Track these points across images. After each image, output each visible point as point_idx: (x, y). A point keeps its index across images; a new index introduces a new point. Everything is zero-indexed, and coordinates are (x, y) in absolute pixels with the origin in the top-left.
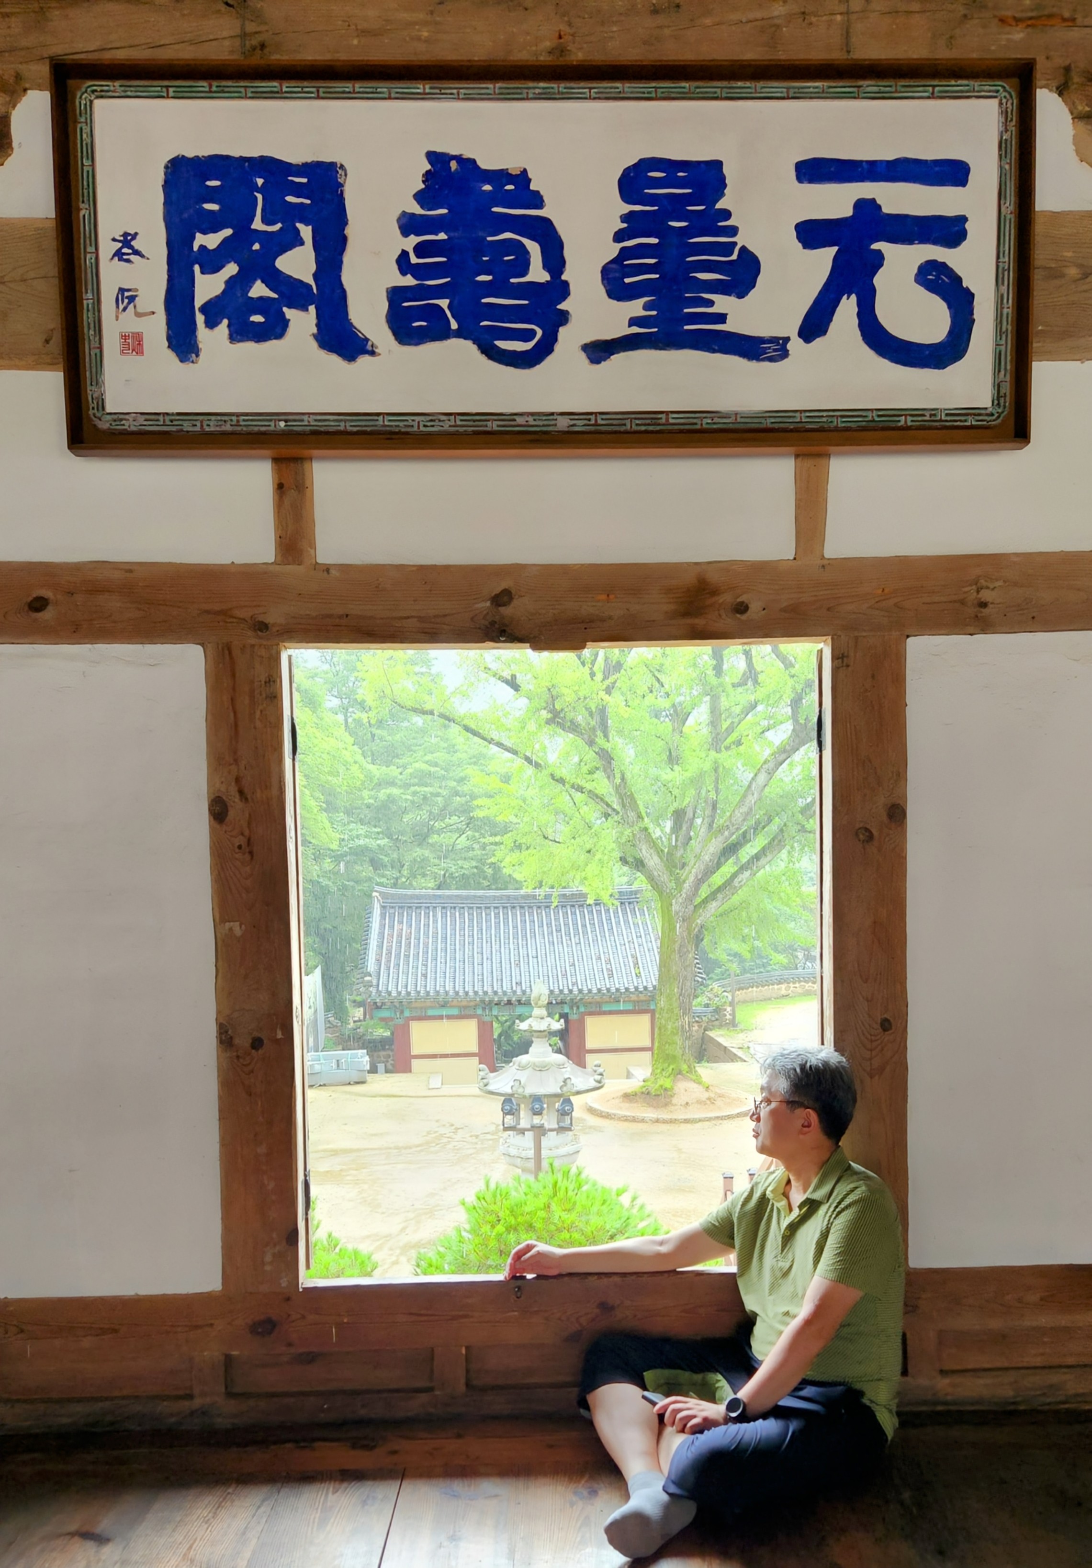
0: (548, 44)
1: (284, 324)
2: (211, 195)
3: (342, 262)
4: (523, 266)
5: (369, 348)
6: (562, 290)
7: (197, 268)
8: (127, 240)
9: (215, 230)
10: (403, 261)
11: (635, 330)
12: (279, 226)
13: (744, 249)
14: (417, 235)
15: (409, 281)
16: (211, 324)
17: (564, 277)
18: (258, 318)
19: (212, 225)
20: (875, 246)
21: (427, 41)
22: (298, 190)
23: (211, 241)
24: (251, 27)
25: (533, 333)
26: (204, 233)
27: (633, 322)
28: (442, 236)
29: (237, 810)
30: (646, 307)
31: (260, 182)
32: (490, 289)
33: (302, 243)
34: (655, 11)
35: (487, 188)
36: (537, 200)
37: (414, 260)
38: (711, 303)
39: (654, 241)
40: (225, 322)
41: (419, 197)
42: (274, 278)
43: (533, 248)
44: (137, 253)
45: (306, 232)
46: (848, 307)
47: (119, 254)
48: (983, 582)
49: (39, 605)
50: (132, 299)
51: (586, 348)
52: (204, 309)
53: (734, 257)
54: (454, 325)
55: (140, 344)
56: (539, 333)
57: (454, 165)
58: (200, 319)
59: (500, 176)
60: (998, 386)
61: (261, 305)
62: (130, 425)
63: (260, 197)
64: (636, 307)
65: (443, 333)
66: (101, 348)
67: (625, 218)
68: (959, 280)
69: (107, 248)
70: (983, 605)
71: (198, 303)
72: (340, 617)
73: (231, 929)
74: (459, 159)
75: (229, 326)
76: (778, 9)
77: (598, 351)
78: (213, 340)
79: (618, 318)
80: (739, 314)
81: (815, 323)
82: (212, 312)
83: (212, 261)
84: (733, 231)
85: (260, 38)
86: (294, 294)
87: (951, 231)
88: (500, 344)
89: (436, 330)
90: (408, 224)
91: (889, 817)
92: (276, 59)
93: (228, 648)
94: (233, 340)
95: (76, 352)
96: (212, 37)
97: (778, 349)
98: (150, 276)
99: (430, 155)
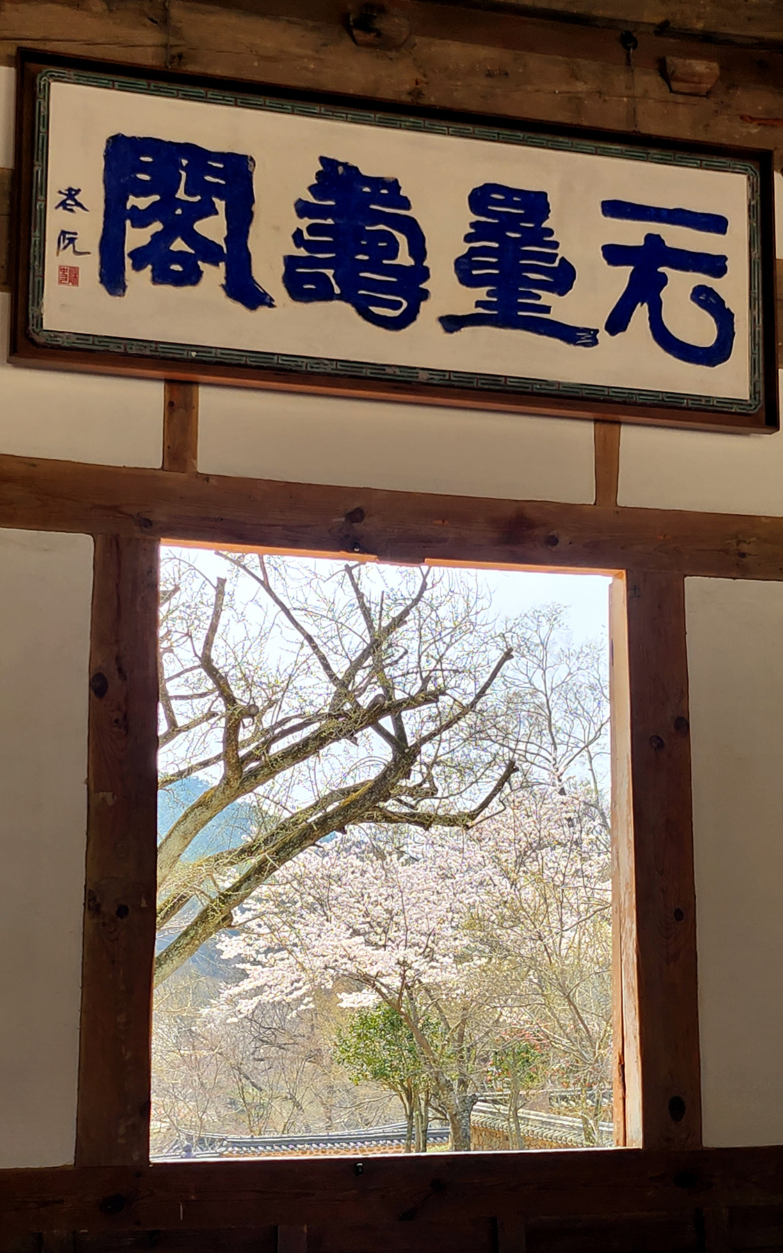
0: (408, 87)
1: (199, 274)
2: (144, 168)
3: (248, 232)
4: (393, 251)
5: (267, 300)
6: (425, 274)
7: (128, 223)
8: (71, 193)
9: (146, 194)
10: (297, 237)
11: (480, 310)
12: (199, 198)
13: (563, 259)
14: (310, 218)
15: (302, 252)
16: (138, 267)
17: (425, 264)
18: (177, 267)
19: (143, 190)
20: (661, 270)
21: (313, 71)
22: (215, 172)
23: (143, 203)
24: (173, 41)
25: (400, 304)
26: (137, 196)
27: (479, 304)
28: (330, 221)
29: (115, 687)
30: (489, 294)
31: (185, 162)
32: (366, 266)
33: (217, 213)
34: (489, 75)
35: (367, 189)
36: (405, 204)
37: (306, 237)
38: (539, 297)
39: (496, 245)
40: (150, 267)
41: (312, 189)
42: (192, 238)
43: (402, 239)
44: (78, 204)
45: (220, 205)
46: (641, 313)
47: (63, 204)
48: (742, 537)
50: (72, 240)
51: (441, 319)
52: (131, 255)
53: (556, 264)
54: (337, 290)
55: (76, 277)
56: (405, 304)
57: (341, 169)
58: (128, 262)
59: (377, 182)
60: (754, 384)
61: (180, 257)
62: (61, 341)
63: (184, 174)
64: (481, 293)
65: (326, 295)
66: (43, 277)
67: (473, 225)
68: (723, 302)
69: (53, 198)
70: (743, 556)
71: (127, 251)
72: (216, 520)
73: (103, 799)
74: (345, 165)
75: (153, 271)
76: (580, 87)
77: (452, 323)
78: (138, 280)
79: (467, 300)
80: (562, 308)
81: (618, 322)
82: (140, 256)
83: (141, 219)
84: (555, 245)
85: (179, 50)
86: (208, 251)
87: (716, 266)
88: (372, 308)
89: (323, 293)
90: (303, 209)
91: (677, 727)
92: (193, 69)
93: (116, 539)
94: (154, 282)
95: (20, 273)
96: (139, 43)
97: (592, 338)
98: (89, 226)
99: (322, 160)
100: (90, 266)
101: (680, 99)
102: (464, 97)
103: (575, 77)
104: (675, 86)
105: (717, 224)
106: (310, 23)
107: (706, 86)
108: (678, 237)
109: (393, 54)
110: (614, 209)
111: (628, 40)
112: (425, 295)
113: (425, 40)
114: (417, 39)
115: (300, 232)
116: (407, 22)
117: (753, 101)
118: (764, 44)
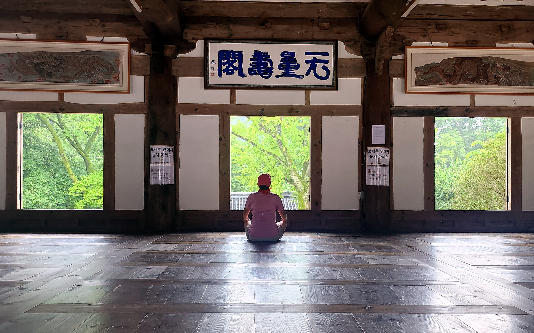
0: (271, 35)
1: (234, 72)
2: (225, 55)
3: (242, 64)
4: (267, 65)
5: (245, 76)
6: (273, 68)
7: (222, 65)
8: (213, 61)
10: (251, 64)
12: (234, 59)
13: (298, 63)
14: (253, 61)
15: (251, 67)
16: (224, 72)
18: (230, 72)
19: (225, 59)
20: (316, 63)
22: (236, 55)
23: (224, 61)
24: (230, 32)
27: (282, 73)
29: (223, 139)
31: (231, 54)
32: (262, 68)
33: (237, 62)
34: (286, 31)
35: (262, 55)
36: (269, 56)
37: (252, 64)
38: (293, 71)
39: (285, 62)
41: (253, 56)
42: (233, 67)
43: (268, 63)
44: (214, 63)
45: (237, 60)
46: (312, 71)
47: (212, 63)
48: (333, 109)
49: (197, 109)
50: (213, 69)
51: (275, 76)
53: (296, 64)
54: (257, 73)
55: (214, 75)
56: (269, 74)
57: (258, 52)
58: (222, 71)
59: (264, 53)
60: (333, 83)
61: (231, 70)
62: (212, 86)
63: (231, 56)
64: (283, 71)
65: (256, 74)
66: (209, 75)
67: (281, 59)
68: (328, 68)
69: (210, 62)
70: (333, 112)
71: (222, 69)
72: (239, 112)
73: (222, 157)
74: (259, 51)
75: (226, 73)
76: (303, 31)
77: (277, 77)
78: (224, 74)
79: (280, 72)
80: (297, 72)
81: (308, 74)
82: (224, 71)
83: (224, 64)
84: (296, 61)
85: (231, 33)
86: (235, 68)
87: (326, 62)
88: (264, 75)
89: (255, 73)
90: (251, 59)
91: (319, 143)
92: (234, 37)
93: (223, 116)
94: (227, 74)
95: (205, 75)
96: (225, 33)
97: (303, 77)
98: (216, 66)
99: (255, 50)
100: (216, 73)
101: (322, 31)
102: (281, 35)
103: (302, 29)
104: (321, 28)
105: (327, 54)
106: (254, 25)
107: (327, 28)
108: (319, 57)
109: (269, 29)
110: (307, 53)
111: (313, 20)
112: (273, 72)
113: (274, 26)
114: (273, 26)
115: (251, 63)
116: (271, 23)
117: (337, 29)
118: (338, 18)
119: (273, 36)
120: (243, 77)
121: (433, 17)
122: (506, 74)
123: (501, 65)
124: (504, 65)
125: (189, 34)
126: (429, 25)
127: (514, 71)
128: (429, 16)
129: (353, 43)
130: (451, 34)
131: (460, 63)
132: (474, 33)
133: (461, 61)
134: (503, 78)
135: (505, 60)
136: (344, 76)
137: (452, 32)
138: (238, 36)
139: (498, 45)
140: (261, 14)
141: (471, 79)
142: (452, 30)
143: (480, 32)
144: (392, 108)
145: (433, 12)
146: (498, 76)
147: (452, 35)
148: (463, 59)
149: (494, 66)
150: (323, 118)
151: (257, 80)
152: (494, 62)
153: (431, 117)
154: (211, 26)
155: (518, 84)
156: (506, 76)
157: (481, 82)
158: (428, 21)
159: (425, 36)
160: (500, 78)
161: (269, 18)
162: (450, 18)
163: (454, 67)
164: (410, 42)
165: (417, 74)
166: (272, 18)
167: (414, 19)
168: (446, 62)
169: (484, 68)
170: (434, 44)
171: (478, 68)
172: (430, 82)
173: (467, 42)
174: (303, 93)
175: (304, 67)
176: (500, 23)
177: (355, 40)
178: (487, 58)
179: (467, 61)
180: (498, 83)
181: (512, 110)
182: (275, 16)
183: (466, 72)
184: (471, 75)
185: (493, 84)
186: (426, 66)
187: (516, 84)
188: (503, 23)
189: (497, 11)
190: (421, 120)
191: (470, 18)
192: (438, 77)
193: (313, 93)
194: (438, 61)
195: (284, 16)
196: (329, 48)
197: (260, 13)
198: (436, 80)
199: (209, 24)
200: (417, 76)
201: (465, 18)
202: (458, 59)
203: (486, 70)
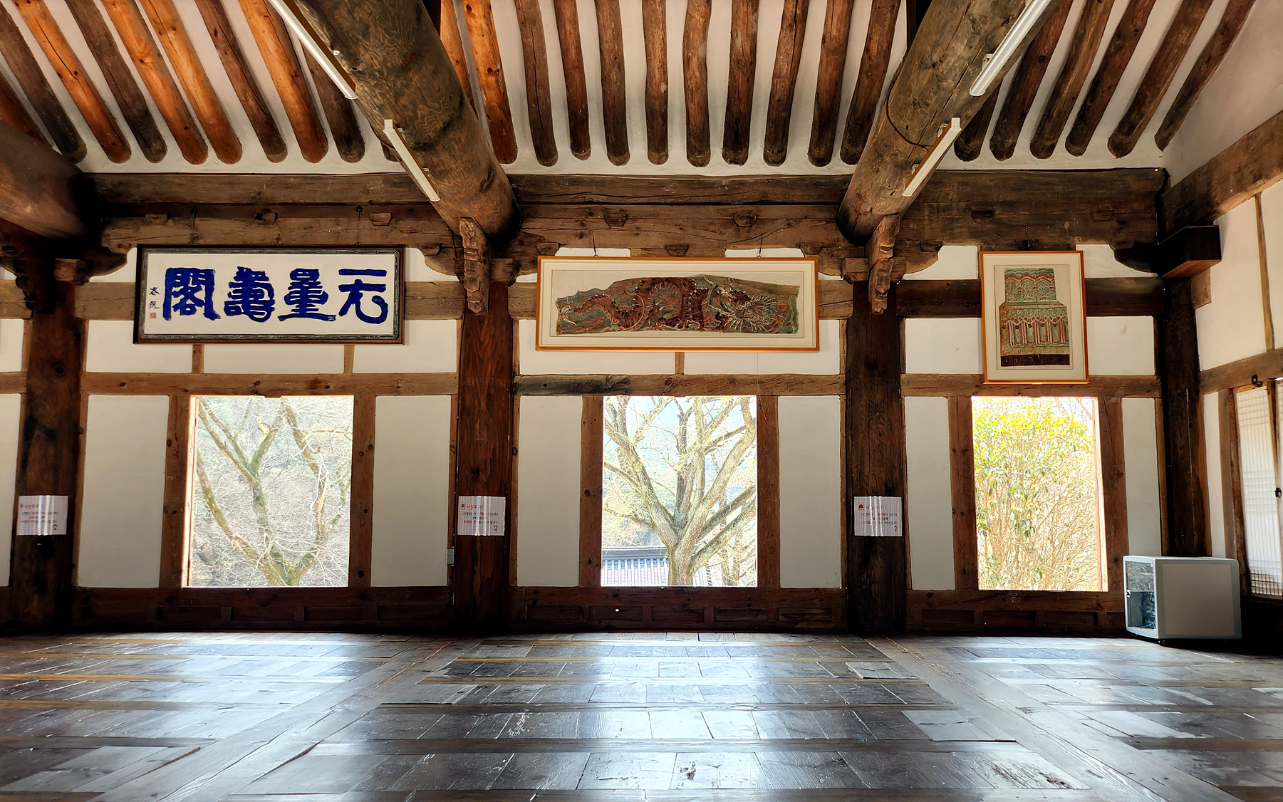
0: (275, 237)
1: (195, 311)
2: (178, 278)
3: (212, 295)
4: (262, 296)
5: (218, 317)
6: (272, 302)
7: (173, 296)
8: (154, 289)
10: (229, 295)
12: (196, 285)
13: (324, 292)
14: (234, 288)
15: (231, 299)
16: (175, 311)
17: (273, 299)
18: (188, 309)
19: (178, 285)
20: (360, 292)
22: (202, 276)
23: (177, 289)
24: (195, 232)
25: (264, 313)
26: (175, 287)
27: (292, 311)
28: (241, 288)
29: (174, 443)
30: (296, 307)
31: (192, 274)
32: (253, 302)
33: (202, 290)
34: (306, 228)
35: (254, 276)
36: (267, 279)
37: (233, 294)
38: (314, 306)
39: (299, 289)
41: (235, 278)
42: (194, 299)
43: (266, 291)
44: (157, 292)
45: (203, 287)
46: (353, 307)
47: (152, 293)
48: (399, 381)
49: (123, 384)
50: (154, 304)
51: (279, 317)
52: (173, 307)
53: (321, 294)
54: (243, 311)
55: (155, 316)
56: (266, 313)
58: (172, 309)
59: (258, 273)
60: (395, 329)
61: (190, 306)
62: (150, 337)
63: (191, 278)
64: (294, 307)
65: (240, 313)
66: (144, 316)
67: (291, 284)
68: (384, 301)
69: (149, 291)
70: (399, 387)
71: (172, 305)
74: (246, 269)
75: (180, 311)
76: (339, 228)
77: (282, 318)
78: (175, 314)
79: (288, 309)
80: (322, 309)
81: (343, 311)
82: (176, 308)
83: (176, 295)
84: (321, 287)
85: (196, 235)
86: (199, 303)
87: (381, 288)
88: (255, 316)
89: (238, 312)
90: (231, 285)
91: (369, 449)
92: (201, 242)
93: (176, 397)
94: (181, 314)
95: (137, 318)
96: (183, 235)
97: (334, 318)
98: (160, 299)
99: (238, 268)
100: (160, 312)
101: (377, 227)
102: (296, 239)
103: (338, 225)
104: (375, 223)
105: (382, 273)
106: (242, 219)
107: (387, 222)
108: (367, 279)
109: (270, 226)
110: (343, 272)
111: (359, 208)
112: (273, 309)
113: (282, 219)
114: (280, 219)
115: (230, 293)
116: (274, 215)
117: (406, 224)
118: (410, 203)
119: (278, 239)
120: (213, 319)
121: (595, 199)
122: (739, 310)
123: (731, 292)
124: (735, 291)
125: (113, 237)
126: (591, 214)
127: (755, 303)
128: (588, 198)
129: (437, 250)
130: (636, 232)
131: (648, 289)
132: (681, 229)
133: (649, 285)
134: (733, 319)
135: (737, 281)
136: (419, 315)
137: (637, 228)
138: (210, 241)
139: (729, 253)
140: (254, 198)
141: (669, 320)
142: (637, 224)
143: (694, 227)
144: (517, 379)
145: (594, 189)
146: (724, 313)
147: (637, 234)
148: (655, 281)
149: (716, 294)
150: (380, 400)
151: (242, 324)
152: (717, 287)
153: (596, 396)
154: (157, 221)
155: (763, 330)
156: (740, 314)
157: (688, 327)
158: (589, 208)
159: (582, 237)
160: (727, 318)
161: (274, 204)
162: (631, 201)
163: (636, 298)
164: (550, 248)
165: (560, 311)
166: (279, 204)
167: (560, 204)
168: (621, 287)
169: (696, 298)
170: (602, 252)
171: (683, 299)
172: (587, 327)
173: (666, 247)
174: (339, 349)
175: (337, 299)
176: (731, 209)
177: (443, 246)
178: (701, 279)
179: (663, 285)
180: (722, 328)
181: (760, 382)
182: (282, 200)
183: (659, 307)
184: (669, 312)
185: (713, 330)
186: (580, 296)
187: (758, 329)
188: (739, 209)
189: (724, 186)
190: (575, 403)
191: (671, 200)
192: (603, 318)
193: (359, 349)
194: (604, 285)
195: (302, 201)
196: (387, 261)
197: (252, 195)
198: (598, 323)
199: (153, 218)
200: (561, 314)
201: (662, 201)
202: (644, 281)
203: (700, 303)
